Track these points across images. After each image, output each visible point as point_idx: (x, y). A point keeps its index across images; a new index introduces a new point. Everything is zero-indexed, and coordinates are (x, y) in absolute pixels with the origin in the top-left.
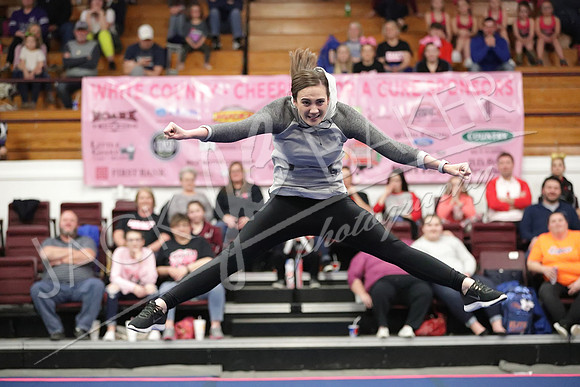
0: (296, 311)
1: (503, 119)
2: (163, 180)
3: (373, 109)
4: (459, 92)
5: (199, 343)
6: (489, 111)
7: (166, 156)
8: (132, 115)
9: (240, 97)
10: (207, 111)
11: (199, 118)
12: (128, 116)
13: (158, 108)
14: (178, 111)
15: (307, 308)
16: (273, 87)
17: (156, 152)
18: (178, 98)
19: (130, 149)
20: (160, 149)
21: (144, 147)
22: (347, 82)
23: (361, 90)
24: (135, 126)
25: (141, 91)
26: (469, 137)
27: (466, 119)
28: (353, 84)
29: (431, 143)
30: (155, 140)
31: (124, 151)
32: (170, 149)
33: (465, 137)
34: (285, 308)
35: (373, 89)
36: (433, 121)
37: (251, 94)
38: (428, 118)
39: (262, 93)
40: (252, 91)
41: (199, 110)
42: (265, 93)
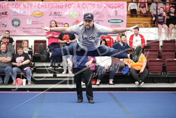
0: (55, 76)
1: (120, 16)
2: (15, 34)
3: (80, 12)
4: (107, 7)
5: (24, 86)
6: (116, 14)
7: (16, 26)
8: (6, 13)
9: (39, 8)
10: (29, 12)
11: (27, 14)
12: (4, 14)
13: (14, 11)
14: (20, 12)
15: (58, 75)
16: (49, 5)
17: (13, 25)
18: (20, 8)
19: (5, 24)
20: (14, 24)
21: (9, 23)
22: (73, 4)
23: (77, 6)
24: (7, 17)
25: (9, 6)
26: (110, 21)
27: (109, 16)
28: (74, 4)
29: (98, 23)
30: (13, 21)
31: (3, 24)
32: (18, 24)
33: (109, 21)
34: (52, 75)
35: (81, 6)
36: (99, 16)
37: (43, 7)
38: (98, 15)
39: (46, 7)
40: (43, 6)
41: (27, 12)
42: (47, 7)
